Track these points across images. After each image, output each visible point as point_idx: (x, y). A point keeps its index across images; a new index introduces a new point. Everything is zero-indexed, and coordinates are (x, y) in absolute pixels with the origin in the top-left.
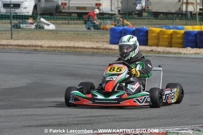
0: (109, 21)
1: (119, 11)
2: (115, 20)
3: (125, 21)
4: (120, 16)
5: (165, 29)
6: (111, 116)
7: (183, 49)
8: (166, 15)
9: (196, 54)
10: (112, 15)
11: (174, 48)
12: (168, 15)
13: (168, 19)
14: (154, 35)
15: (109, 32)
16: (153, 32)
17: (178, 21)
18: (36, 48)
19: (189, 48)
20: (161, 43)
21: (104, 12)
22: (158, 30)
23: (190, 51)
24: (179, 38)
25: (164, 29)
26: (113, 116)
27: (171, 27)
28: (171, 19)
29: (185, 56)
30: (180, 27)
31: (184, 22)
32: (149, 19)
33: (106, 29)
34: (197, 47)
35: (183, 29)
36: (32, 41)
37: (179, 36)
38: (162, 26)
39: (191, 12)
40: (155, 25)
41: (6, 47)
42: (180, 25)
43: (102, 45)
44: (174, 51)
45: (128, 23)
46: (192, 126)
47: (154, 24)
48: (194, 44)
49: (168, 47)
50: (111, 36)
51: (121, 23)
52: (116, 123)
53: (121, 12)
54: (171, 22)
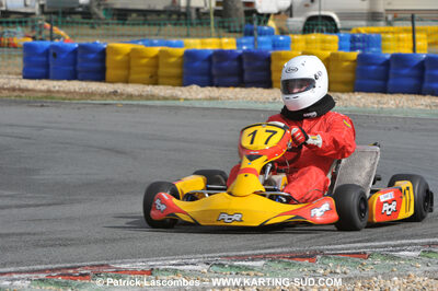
0: (19, 29)
1: (42, 6)
2: (33, 27)
3: (55, 28)
4: (44, 17)
5: (143, 47)
6: (29, 234)
7: (183, 88)
8: (145, 16)
9: (211, 99)
10: (27, 15)
11: (161, 87)
12: (147, 16)
13: (149, 25)
14: (119, 58)
15: (20, 52)
16: (116, 52)
17: (169, 27)
19: (195, 87)
20: (133, 77)
21: (11, 9)
22: (126, 47)
23: (196, 93)
24: (172, 65)
25: (140, 46)
26: (34, 234)
27: (156, 41)
28: (155, 25)
29: (187, 104)
30: (174, 41)
31: (183, 30)
32: (108, 24)
33: (15, 47)
34: (211, 85)
35: (181, 46)
37: (173, 60)
38: (136, 39)
39: (198, 10)
40: (121, 37)
42: (175, 36)
43: (6, 81)
44: (162, 94)
45: (62, 33)
46: (206, 255)
47: (119, 36)
48: (205, 78)
49: (148, 84)
50: (27, 60)
51: (48, 33)
52: (39, 249)
53: (46, 9)
54: (154, 29)
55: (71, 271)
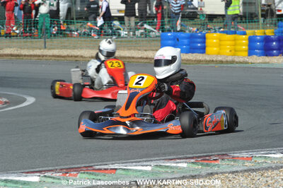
11: (237, 57)
18: (77, 59)
19: (255, 56)
23: (256, 60)
29: (253, 66)
35: (245, 34)
36: (69, 51)
41: (41, 58)
55: (207, 158)
